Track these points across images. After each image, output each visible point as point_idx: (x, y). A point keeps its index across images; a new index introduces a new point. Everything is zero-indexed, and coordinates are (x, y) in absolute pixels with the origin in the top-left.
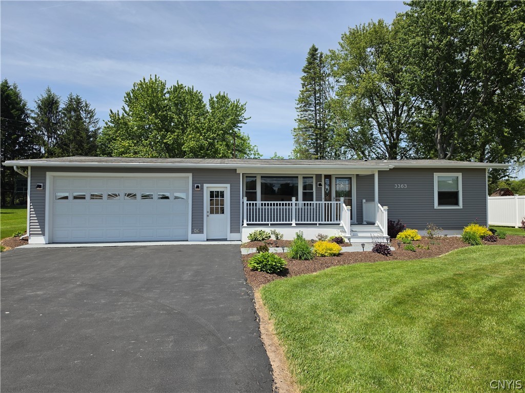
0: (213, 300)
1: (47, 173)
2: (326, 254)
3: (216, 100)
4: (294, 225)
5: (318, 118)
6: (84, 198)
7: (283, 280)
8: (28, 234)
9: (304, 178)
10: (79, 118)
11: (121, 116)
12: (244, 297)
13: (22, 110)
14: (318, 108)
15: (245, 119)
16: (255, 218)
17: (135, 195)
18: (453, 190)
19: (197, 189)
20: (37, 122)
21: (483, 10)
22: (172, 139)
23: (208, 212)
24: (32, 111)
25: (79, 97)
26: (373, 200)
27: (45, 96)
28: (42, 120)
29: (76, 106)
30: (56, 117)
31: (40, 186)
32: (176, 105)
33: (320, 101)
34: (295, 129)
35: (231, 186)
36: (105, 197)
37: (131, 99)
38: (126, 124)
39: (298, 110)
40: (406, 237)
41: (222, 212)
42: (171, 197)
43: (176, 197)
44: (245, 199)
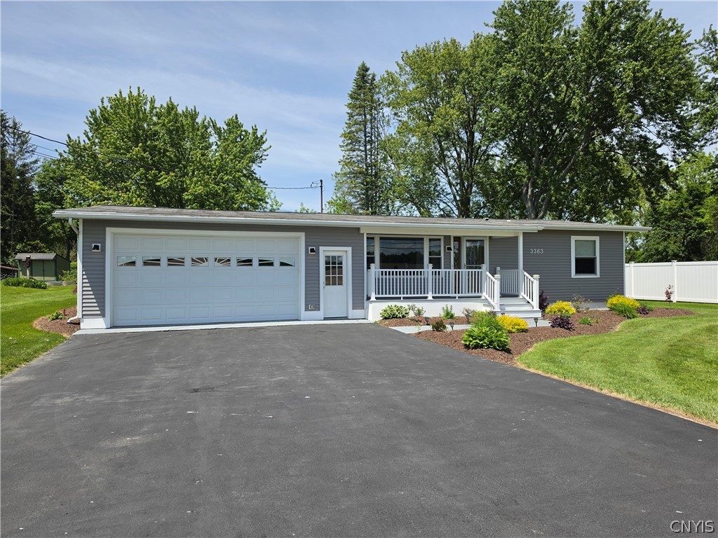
1: (107, 229)
2: (514, 330)
4: (430, 298)
5: (369, 161)
8: (79, 315)
9: (430, 240)
14: (368, 147)
16: (384, 291)
17: (229, 260)
18: (590, 256)
19: (312, 252)
22: (168, 181)
23: (324, 283)
31: (96, 247)
33: (371, 138)
34: (336, 174)
35: (353, 250)
36: (188, 262)
37: (98, 121)
39: (343, 149)
41: (340, 283)
42: (277, 264)
43: (282, 264)
44: (373, 266)
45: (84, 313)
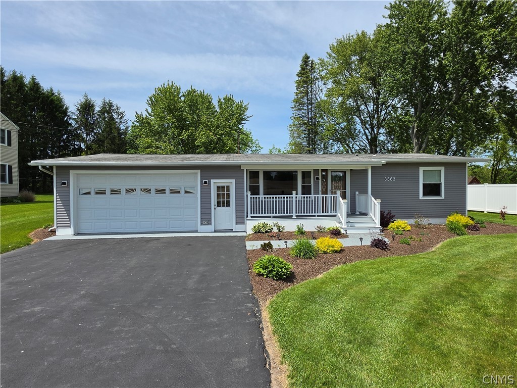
1: (71, 171)
2: (328, 251)
3: (224, 101)
4: (294, 217)
5: (310, 116)
6: (105, 193)
7: (288, 288)
8: (55, 227)
9: (303, 173)
10: (111, 118)
11: (144, 116)
13: (65, 112)
14: (310, 107)
15: (248, 117)
16: (258, 211)
17: (150, 190)
18: (436, 182)
19: (205, 185)
20: (77, 123)
21: (458, 19)
22: (187, 135)
23: (215, 205)
24: (73, 113)
25: (111, 102)
26: (366, 193)
27: (83, 100)
28: (81, 120)
29: (108, 108)
30: (93, 118)
31: (64, 183)
32: (190, 106)
33: (311, 101)
34: (290, 125)
35: (236, 181)
36: (123, 192)
37: (154, 102)
38: (149, 123)
39: (293, 109)
40: (397, 228)
41: (228, 205)
42: (182, 192)
43: (186, 192)
44: (249, 193)
45: (58, 225)
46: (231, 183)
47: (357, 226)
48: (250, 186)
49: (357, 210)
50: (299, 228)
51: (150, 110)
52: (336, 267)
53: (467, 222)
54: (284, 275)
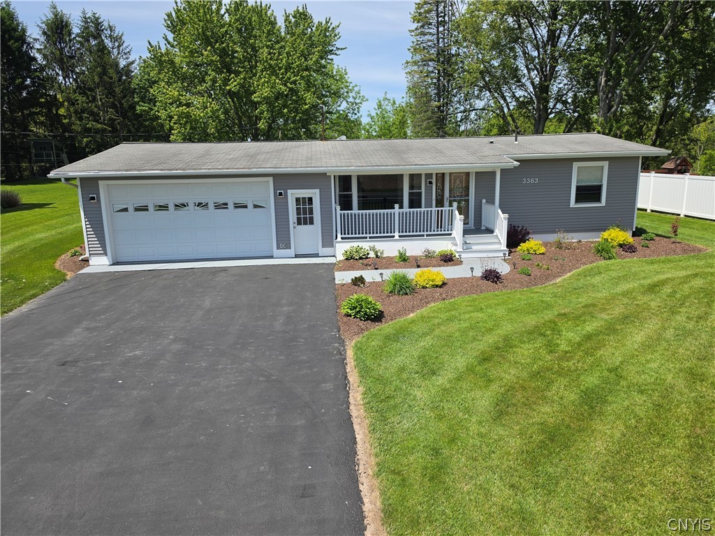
0: (307, 362)
1: (100, 183)
2: (428, 286)
3: (293, 20)
4: (397, 237)
5: (441, 45)
6: (147, 210)
7: (376, 328)
8: (87, 255)
9: (411, 174)
10: (102, 49)
11: (163, 50)
12: (337, 357)
13: (22, 38)
14: (441, 29)
15: (338, 49)
16: (350, 231)
17: (207, 205)
18: (595, 184)
19: (280, 196)
20: (45, 57)
22: (238, 84)
23: (294, 223)
24: (35, 40)
25: (97, 16)
26: (493, 203)
27: (51, 16)
28: (52, 53)
29: (94, 28)
30: (70, 47)
31: (93, 198)
32: (239, 31)
33: (444, 18)
34: (407, 63)
35: (320, 192)
36: (171, 207)
37: (176, 23)
38: (172, 62)
39: (413, 34)
40: (528, 250)
41: (312, 223)
42: (250, 206)
43: (256, 206)
44: (338, 208)
45: (91, 252)
46: (315, 194)
47: (474, 248)
48: (339, 195)
49: (483, 224)
50: (401, 254)
51: (171, 36)
52: (433, 304)
53: (624, 240)
54: (372, 315)
